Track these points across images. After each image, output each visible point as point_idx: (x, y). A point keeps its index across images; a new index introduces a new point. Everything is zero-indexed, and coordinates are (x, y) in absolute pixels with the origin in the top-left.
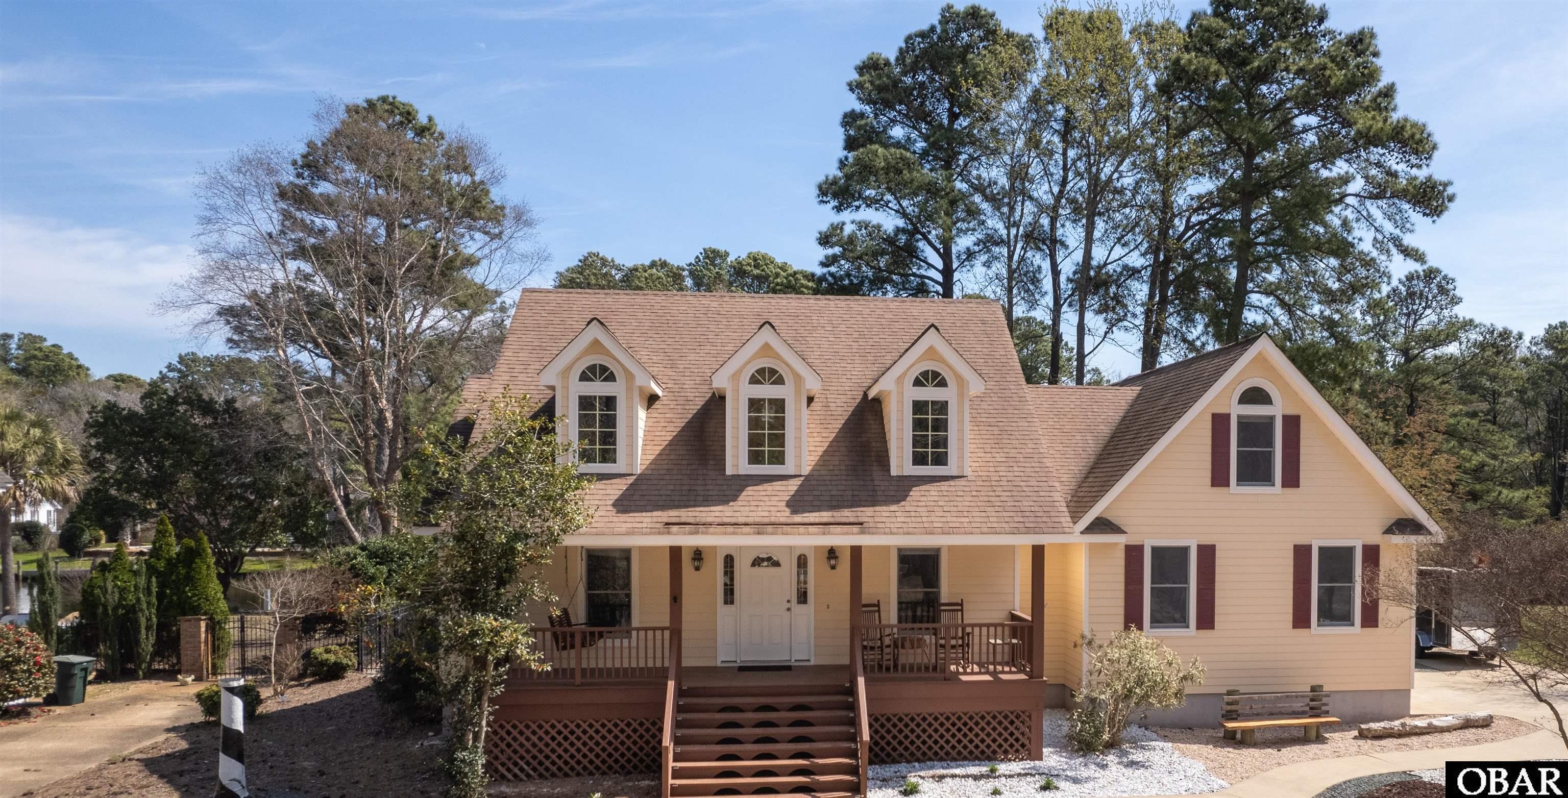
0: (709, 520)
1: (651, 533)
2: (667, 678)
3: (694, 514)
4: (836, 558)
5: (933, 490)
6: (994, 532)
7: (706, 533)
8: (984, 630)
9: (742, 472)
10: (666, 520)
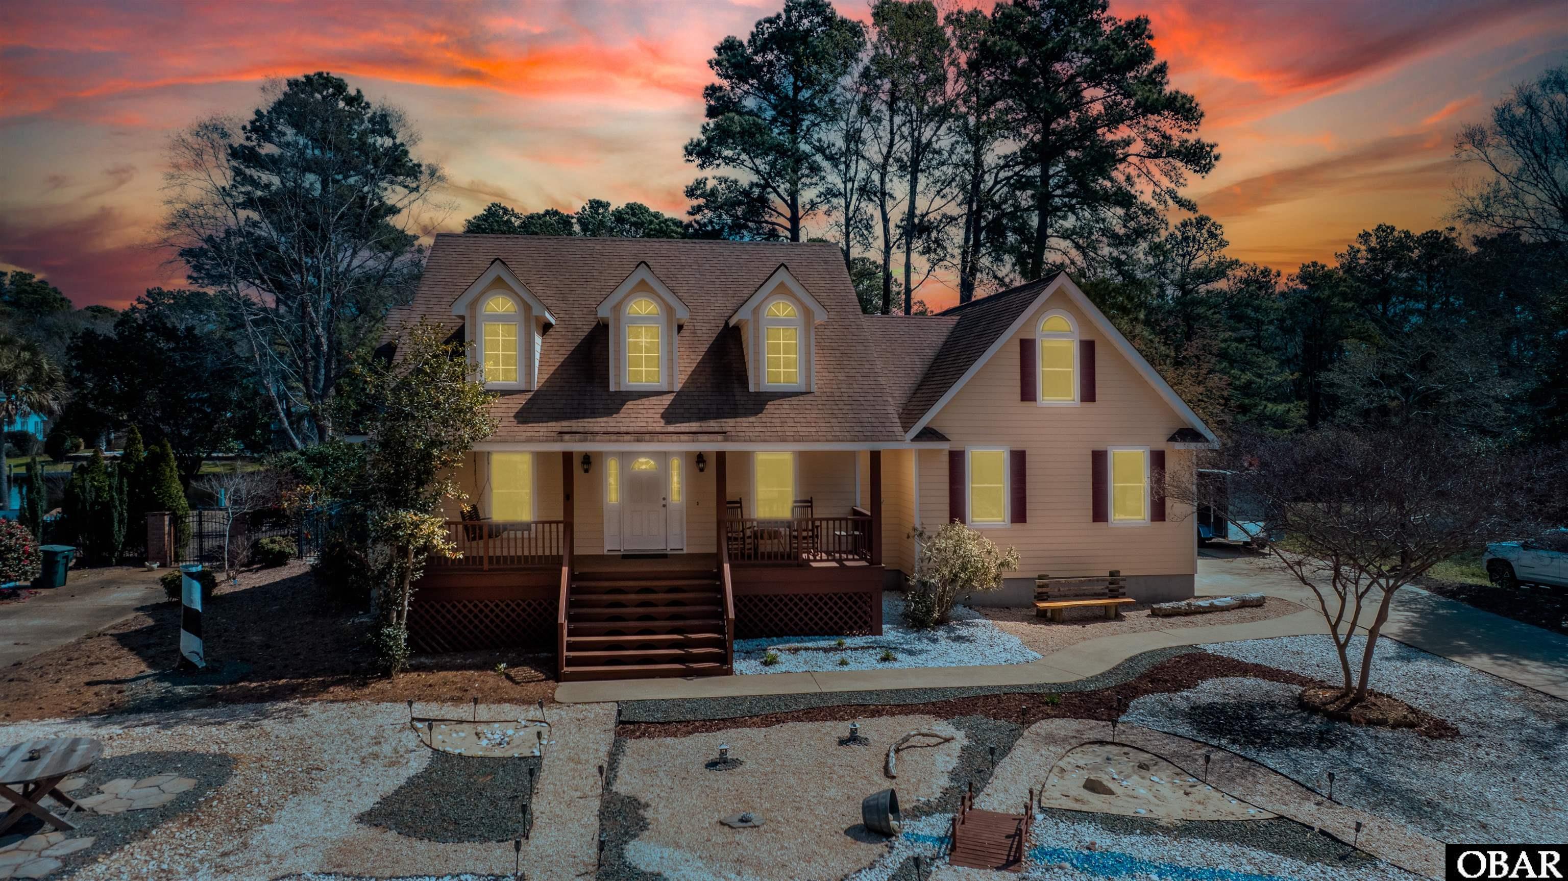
0: (596, 429)
1: (546, 441)
2: (561, 565)
4: (704, 462)
5: (785, 404)
6: (837, 440)
7: (594, 441)
8: (831, 523)
9: (623, 389)
10: (559, 430)
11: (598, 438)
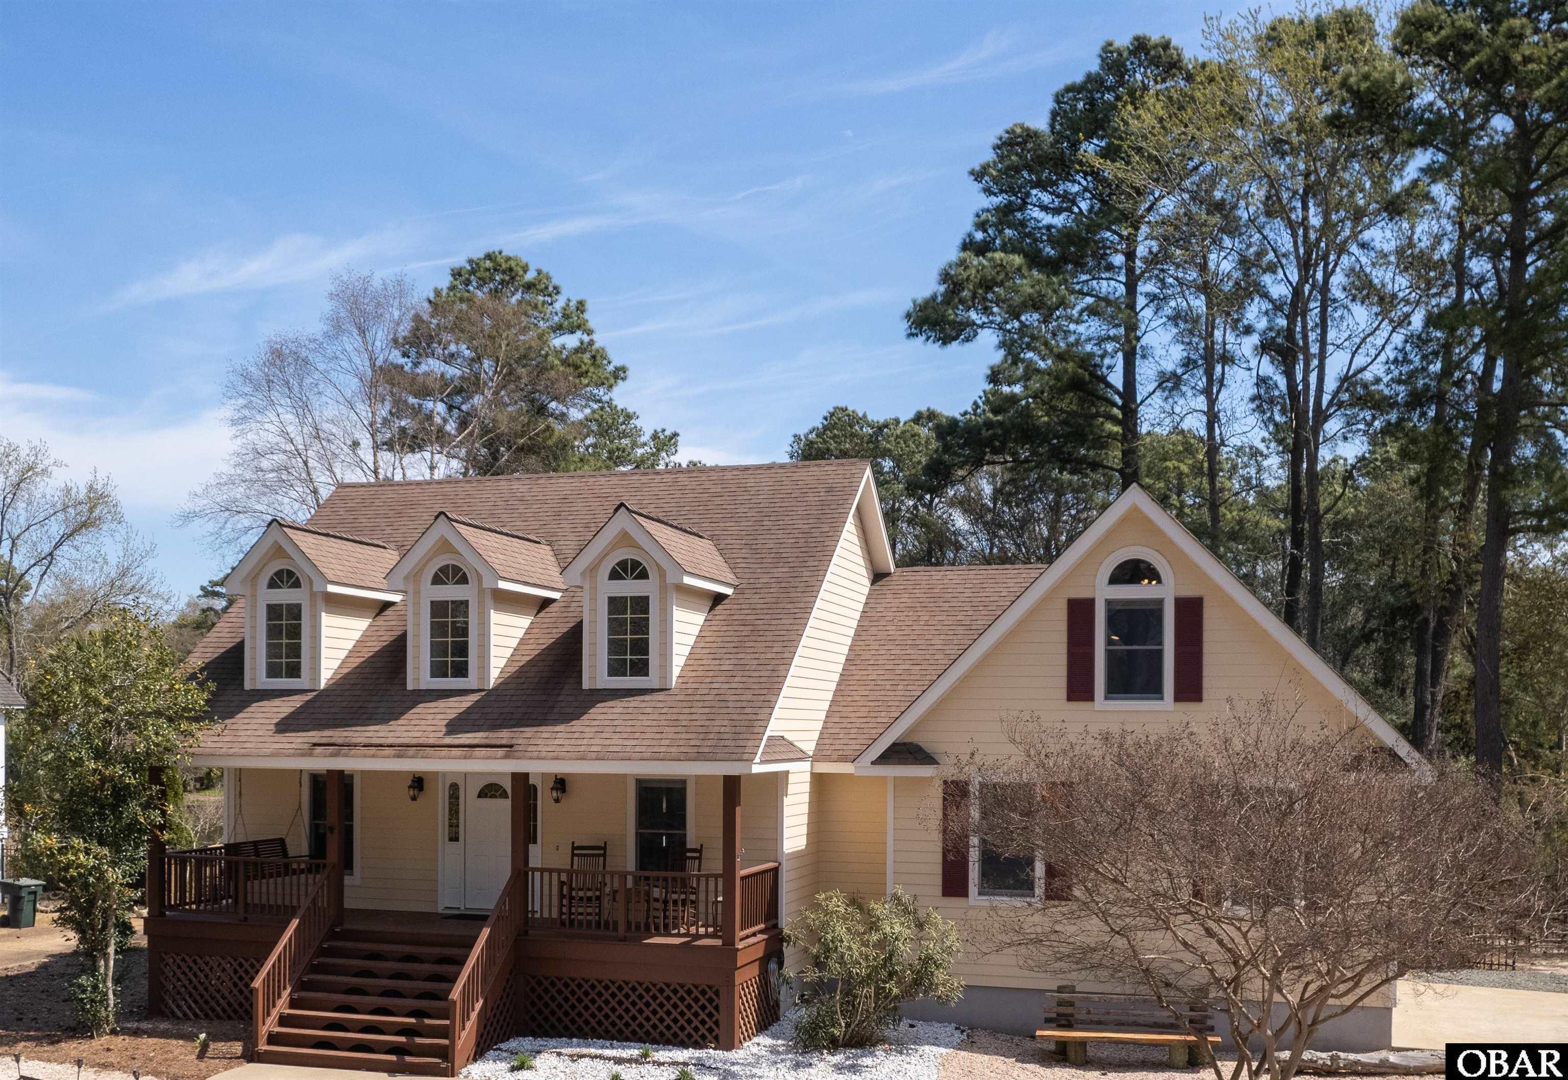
0: (358, 740)
1: (293, 755)
3: (345, 734)
4: (564, 790)
5: (618, 706)
6: (656, 757)
7: (346, 756)
9: (423, 686)
10: (315, 740)
11: (353, 752)
